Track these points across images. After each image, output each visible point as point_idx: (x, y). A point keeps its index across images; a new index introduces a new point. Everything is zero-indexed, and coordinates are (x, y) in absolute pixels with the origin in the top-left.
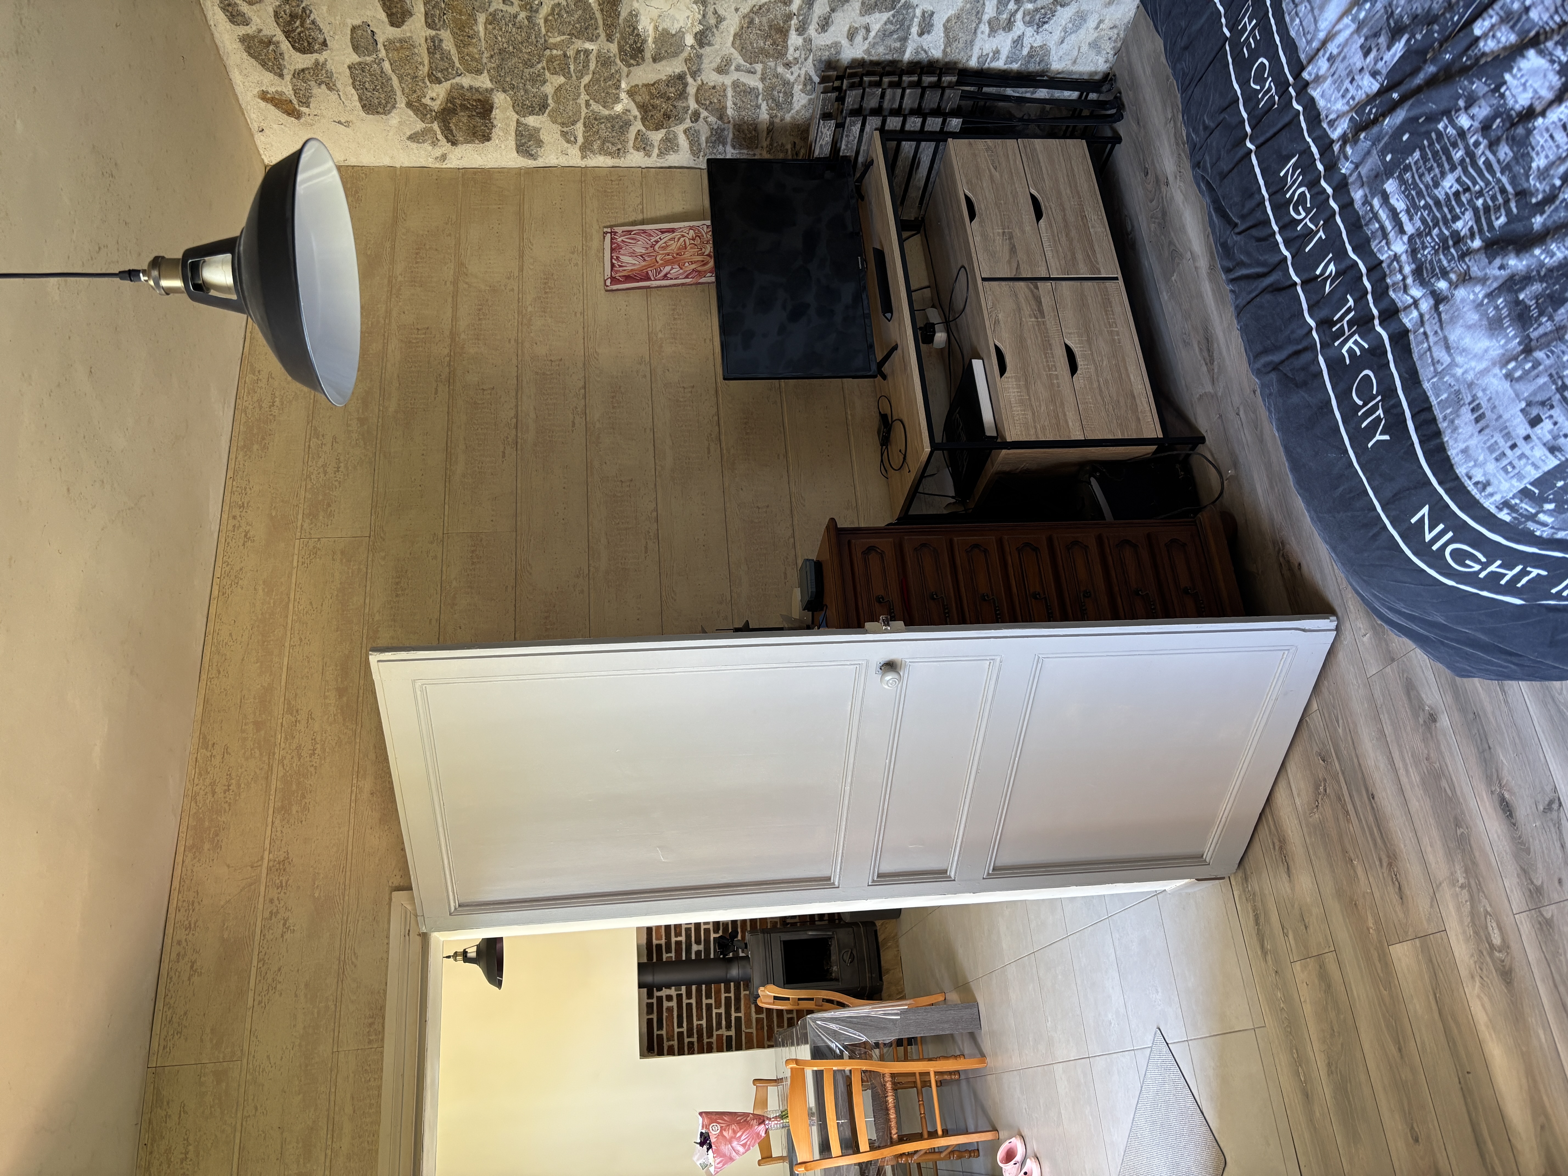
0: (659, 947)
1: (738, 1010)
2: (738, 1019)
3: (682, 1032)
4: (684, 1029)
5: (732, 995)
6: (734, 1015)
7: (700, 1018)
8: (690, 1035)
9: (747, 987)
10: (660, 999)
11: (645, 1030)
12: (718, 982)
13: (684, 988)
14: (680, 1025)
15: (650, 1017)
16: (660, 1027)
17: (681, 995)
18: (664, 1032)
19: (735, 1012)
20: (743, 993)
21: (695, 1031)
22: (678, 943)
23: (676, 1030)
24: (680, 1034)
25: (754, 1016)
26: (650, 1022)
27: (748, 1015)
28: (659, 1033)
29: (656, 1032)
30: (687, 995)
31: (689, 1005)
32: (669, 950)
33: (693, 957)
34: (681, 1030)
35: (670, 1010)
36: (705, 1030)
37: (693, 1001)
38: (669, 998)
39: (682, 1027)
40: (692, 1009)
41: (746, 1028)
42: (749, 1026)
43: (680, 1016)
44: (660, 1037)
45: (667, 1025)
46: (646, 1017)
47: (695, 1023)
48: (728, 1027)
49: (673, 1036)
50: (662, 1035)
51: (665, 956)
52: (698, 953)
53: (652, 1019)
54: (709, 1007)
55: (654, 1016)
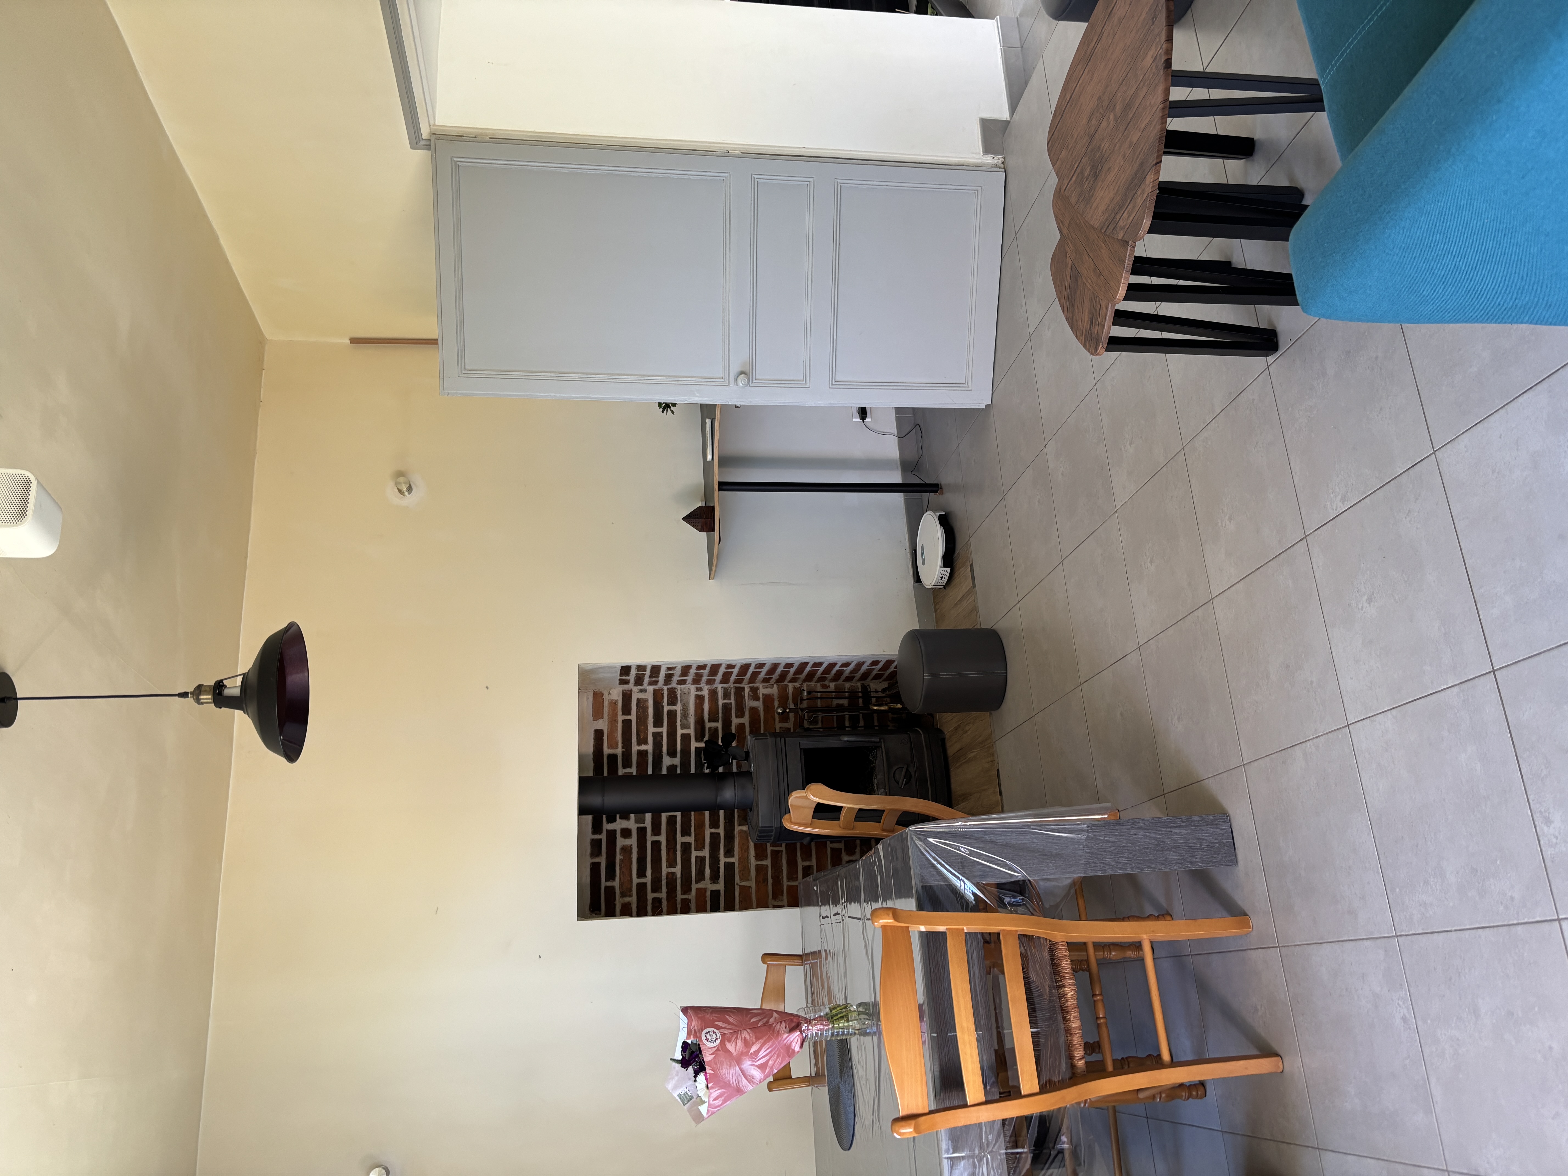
0: (613, 758)
1: (729, 852)
2: (729, 867)
3: (645, 884)
4: (648, 879)
5: (721, 831)
6: (723, 860)
7: (672, 863)
8: (656, 888)
9: (744, 820)
10: (612, 835)
11: (587, 879)
12: (700, 809)
13: (648, 816)
14: (641, 873)
15: (596, 860)
16: (611, 876)
17: (645, 828)
18: (616, 883)
19: (726, 856)
20: (737, 829)
21: (664, 882)
22: (642, 754)
23: (635, 880)
24: (641, 887)
25: (753, 862)
26: (595, 868)
27: (744, 860)
28: (609, 884)
29: (604, 883)
30: (653, 830)
31: (656, 845)
32: (627, 763)
33: (664, 772)
34: (642, 880)
35: (627, 850)
36: (679, 881)
37: (663, 838)
38: (626, 833)
39: (644, 876)
40: (660, 850)
41: (741, 879)
42: (745, 876)
43: (642, 861)
44: (610, 891)
45: (621, 872)
46: (588, 861)
47: (665, 870)
48: (715, 878)
49: (630, 890)
50: (613, 888)
51: (621, 771)
52: (672, 768)
53: (599, 864)
54: (686, 847)
55: (603, 860)
